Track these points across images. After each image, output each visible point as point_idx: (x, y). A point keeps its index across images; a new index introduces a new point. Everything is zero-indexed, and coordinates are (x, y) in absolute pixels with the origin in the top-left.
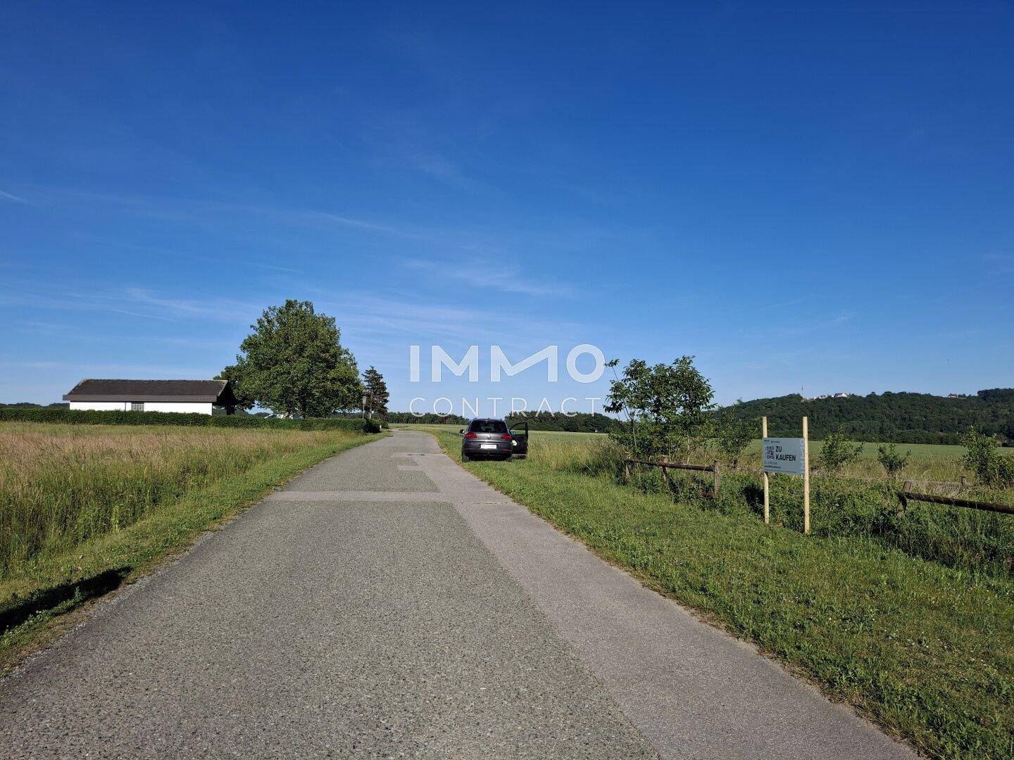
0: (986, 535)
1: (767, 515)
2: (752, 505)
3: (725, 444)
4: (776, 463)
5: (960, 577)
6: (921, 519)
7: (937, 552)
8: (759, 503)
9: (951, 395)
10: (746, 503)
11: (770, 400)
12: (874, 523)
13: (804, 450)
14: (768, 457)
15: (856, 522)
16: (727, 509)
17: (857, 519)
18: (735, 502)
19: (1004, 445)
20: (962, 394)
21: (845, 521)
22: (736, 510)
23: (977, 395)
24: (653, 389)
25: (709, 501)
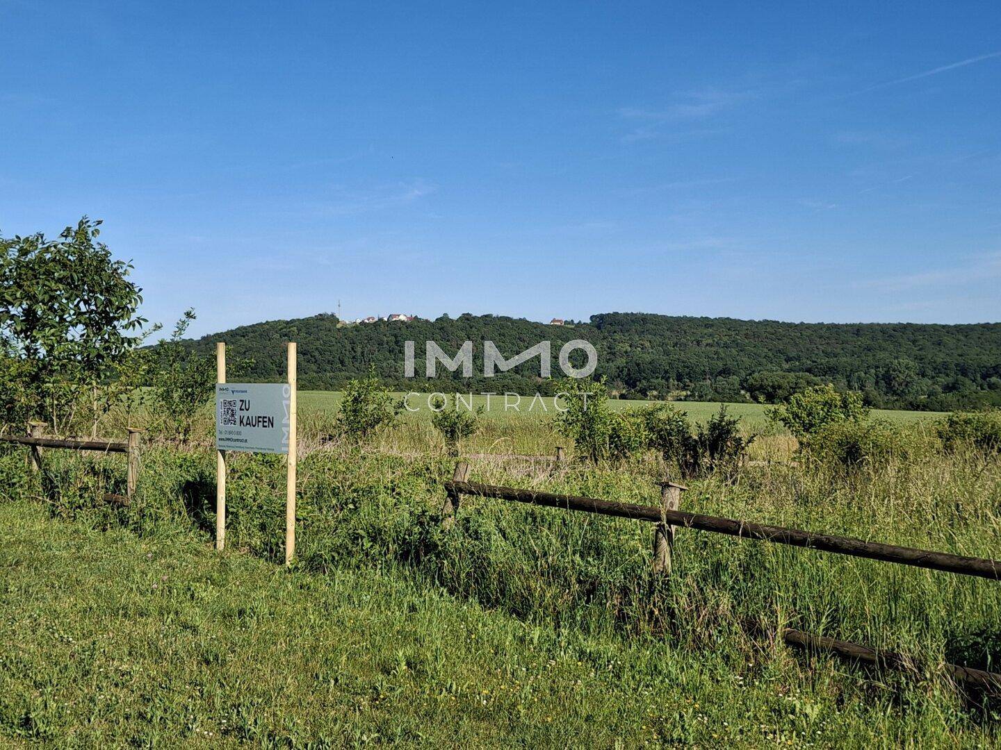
0: (582, 557)
1: (221, 532)
2: (196, 515)
3: (167, 396)
4: (239, 433)
5: (536, 637)
6: (481, 530)
7: (503, 592)
8: (208, 509)
9: (554, 321)
10: (184, 513)
11: (287, 323)
12: (404, 539)
13: (288, 406)
14: (226, 422)
15: (374, 540)
16: (148, 525)
17: (376, 535)
18: (165, 512)
19: (623, 397)
20: (569, 320)
21: (355, 538)
22: (165, 526)
23: (589, 321)
24: (20, 287)
25: (116, 512)
